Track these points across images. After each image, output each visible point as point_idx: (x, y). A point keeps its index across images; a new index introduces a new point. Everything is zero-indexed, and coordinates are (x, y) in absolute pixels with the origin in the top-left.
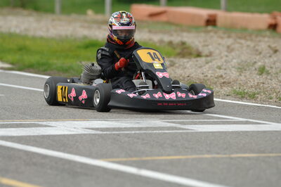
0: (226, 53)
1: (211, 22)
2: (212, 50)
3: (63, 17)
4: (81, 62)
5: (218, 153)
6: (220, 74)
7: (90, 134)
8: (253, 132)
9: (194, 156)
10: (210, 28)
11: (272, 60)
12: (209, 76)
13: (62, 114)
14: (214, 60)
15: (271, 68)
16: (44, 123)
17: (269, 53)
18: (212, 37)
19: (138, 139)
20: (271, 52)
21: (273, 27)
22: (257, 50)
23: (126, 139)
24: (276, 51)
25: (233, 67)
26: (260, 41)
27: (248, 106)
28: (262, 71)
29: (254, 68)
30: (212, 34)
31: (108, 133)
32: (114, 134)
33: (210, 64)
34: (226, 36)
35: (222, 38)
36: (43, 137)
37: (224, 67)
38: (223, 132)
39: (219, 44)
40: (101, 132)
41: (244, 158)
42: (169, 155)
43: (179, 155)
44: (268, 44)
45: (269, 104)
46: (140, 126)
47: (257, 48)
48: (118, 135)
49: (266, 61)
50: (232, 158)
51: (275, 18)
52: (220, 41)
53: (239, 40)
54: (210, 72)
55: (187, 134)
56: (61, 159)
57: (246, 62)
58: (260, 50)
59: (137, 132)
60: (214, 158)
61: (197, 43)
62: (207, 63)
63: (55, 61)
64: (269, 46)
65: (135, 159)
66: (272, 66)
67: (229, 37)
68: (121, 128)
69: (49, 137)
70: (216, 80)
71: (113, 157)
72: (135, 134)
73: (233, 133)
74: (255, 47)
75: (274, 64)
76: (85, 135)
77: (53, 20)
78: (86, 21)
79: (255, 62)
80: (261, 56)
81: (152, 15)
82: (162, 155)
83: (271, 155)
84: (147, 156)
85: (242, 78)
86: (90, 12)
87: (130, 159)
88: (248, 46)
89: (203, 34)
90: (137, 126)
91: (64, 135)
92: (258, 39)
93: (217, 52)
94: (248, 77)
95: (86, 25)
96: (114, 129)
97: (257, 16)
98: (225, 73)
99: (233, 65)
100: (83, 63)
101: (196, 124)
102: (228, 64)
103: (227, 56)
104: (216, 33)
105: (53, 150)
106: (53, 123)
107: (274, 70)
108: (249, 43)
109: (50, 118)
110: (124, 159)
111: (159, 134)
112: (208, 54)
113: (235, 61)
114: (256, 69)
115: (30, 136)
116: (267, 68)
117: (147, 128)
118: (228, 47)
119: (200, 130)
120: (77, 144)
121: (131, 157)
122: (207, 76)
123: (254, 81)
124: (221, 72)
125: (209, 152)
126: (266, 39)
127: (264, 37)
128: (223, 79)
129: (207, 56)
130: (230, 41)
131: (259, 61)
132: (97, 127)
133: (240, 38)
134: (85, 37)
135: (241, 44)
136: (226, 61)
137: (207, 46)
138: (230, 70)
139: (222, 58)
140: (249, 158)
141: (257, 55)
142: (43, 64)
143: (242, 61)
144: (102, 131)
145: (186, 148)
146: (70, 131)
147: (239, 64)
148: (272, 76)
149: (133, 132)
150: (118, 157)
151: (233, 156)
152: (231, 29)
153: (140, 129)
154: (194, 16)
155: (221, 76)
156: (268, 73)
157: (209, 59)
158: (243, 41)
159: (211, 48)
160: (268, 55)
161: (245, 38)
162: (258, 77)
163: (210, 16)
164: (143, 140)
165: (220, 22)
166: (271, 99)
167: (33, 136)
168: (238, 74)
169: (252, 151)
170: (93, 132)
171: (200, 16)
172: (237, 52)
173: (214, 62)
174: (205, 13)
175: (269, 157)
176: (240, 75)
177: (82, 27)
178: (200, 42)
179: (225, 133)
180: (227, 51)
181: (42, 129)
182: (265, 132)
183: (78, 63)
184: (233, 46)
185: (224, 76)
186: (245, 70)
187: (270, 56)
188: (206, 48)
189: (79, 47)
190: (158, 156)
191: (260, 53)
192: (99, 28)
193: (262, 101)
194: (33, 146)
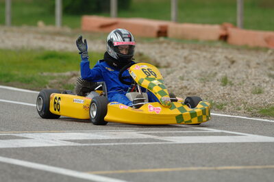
0: (184, 64)
1: (162, 33)
2: (169, 61)
3: (15, 28)
4: (42, 73)
5: (204, 166)
6: (183, 85)
7: (70, 146)
8: (232, 143)
9: (180, 169)
10: (162, 39)
11: (231, 71)
12: (173, 86)
13: (36, 126)
14: (175, 70)
15: (233, 79)
16: (21, 135)
17: (226, 64)
18: (166, 48)
19: (119, 151)
20: (229, 63)
21: (224, 38)
22: (214, 61)
23: (108, 151)
24: (233, 62)
25: (196, 78)
26: (215, 52)
27: (219, 117)
28: (225, 82)
29: (215, 79)
30: (165, 45)
31: (87, 144)
32: (94, 146)
33: (171, 75)
34: (180, 47)
35: (177, 49)
36: (23, 149)
37: (186, 78)
38: (201, 144)
39: (176, 55)
40: (80, 145)
41: (231, 170)
42: (154, 168)
43: (165, 168)
44: (224, 55)
45: (238, 115)
46: (118, 138)
47: (214, 58)
48: (98, 147)
49: (226, 71)
50: (219, 171)
51: (225, 29)
52: (176, 52)
53: (194, 51)
54: (173, 83)
55: (167, 145)
56: (47, 172)
57: (206, 72)
58: (217, 61)
59: (116, 144)
60: (201, 170)
61: (153, 54)
62: (168, 74)
63: (16, 73)
64: (226, 57)
65: (121, 172)
66: (233, 77)
67: (183, 48)
68: (100, 140)
69: (29, 149)
70: (181, 91)
71: (98, 170)
72: (114, 145)
73: (211, 144)
74: (211, 58)
75: (235, 75)
76: (64, 147)
77: (5, 31)
78: (37, 32)
79: (216, 73)
80: (220, 67)
81: (103, 27)
82: (148, 168)
83: (257, 167)
84: (133, 169)
85: (207, 89)
86: (41, 24)
87: (116, 172)
88: (205, 57)
89: (157, 46)
90: (114, 137)
91: (44, 148)
92: (213, 50)
93: (175, 62)
94: (212, 88)
95: (39, 36)
96: (92, 141)
97: (207, 27)
98: (189, 84)
99: (195, 76)
100: (45, 74)
101: (173, 136)
102: (190, 75)
103: (185, 67)
104: (169, 43)
105: (36, 162)
106: (29, 135)
107: (236, 81)
108: (205, 54)
109: (25, 130)
110: (111, 172)
111: (139, 145)
112: (166, 65)
113: (195, 72)
114: (218, 80)
115: (9, 149)
116: (230, 80)
117: (125, 140)
118: (185, 58)
119: (178, 142)
120: (59, 156)
121: (117, 169)
122: (170, 87)
123: (219, 92)
124: (185, 83)
125: (193, 164)
126: (220, 50)
127: (218, 47)
128: (188, 90)
129: (166, 67)
130: (186, 52)
131: (220, 72)
132: (74, 139)
133: (195, 49)
134: (42, 49)
135: (197, 54)
136: (186, 72)
137: (165, 57)
138: (193, 81)
139: (181, 68)
140: (236, 171)
141: (215, 66)
142: (5, 76)
143: (203, 72)
144: (80, 143)
145: (170, 160)
146: (49, 143)
147: (200, 75)
148: (235, 86)
149: (112, 144)
150: (104, 170)
151: (219, 168)
152: (182, 40)
153: (118, 141)
154: (145, 28)
155: (186, 87)
156: (231, 84)
157: (169, 69)
158: (198, 52)
159: (168, 59)
160: (227, 66)
161: (199, 49)
162: (222, 88)
163: (162, 27)
164: (124, 152)
165: (171, 33)
166: (239, 109)
167: (13, 148)
168: (201, 85)
169: (237, 164)
170: (72, 144)
171: (151, 28)
172: (195, 63)
173: (175, 73)
174: (156, 24)
175: (255, 169)
176: (204, 86)
177: (35, 38)
178: (156, 53)
179: (205, 144)
180: (185, 62)
181: (19, 141)
182: (243, 143)
183: (40, 74)
184: (190, 57)
185: (188, 87)
186: (208, 81)
187: (229, 67)
188: (163, 59)
189: (38, 58)
190: (144, 168)
191: (218, 64)
192: (53, 39)
193: (232, 112)
194: (15, 158)
